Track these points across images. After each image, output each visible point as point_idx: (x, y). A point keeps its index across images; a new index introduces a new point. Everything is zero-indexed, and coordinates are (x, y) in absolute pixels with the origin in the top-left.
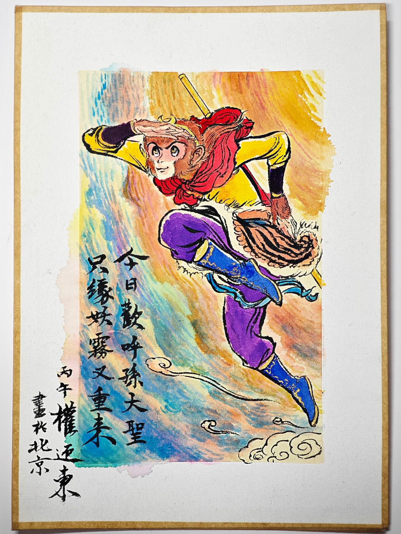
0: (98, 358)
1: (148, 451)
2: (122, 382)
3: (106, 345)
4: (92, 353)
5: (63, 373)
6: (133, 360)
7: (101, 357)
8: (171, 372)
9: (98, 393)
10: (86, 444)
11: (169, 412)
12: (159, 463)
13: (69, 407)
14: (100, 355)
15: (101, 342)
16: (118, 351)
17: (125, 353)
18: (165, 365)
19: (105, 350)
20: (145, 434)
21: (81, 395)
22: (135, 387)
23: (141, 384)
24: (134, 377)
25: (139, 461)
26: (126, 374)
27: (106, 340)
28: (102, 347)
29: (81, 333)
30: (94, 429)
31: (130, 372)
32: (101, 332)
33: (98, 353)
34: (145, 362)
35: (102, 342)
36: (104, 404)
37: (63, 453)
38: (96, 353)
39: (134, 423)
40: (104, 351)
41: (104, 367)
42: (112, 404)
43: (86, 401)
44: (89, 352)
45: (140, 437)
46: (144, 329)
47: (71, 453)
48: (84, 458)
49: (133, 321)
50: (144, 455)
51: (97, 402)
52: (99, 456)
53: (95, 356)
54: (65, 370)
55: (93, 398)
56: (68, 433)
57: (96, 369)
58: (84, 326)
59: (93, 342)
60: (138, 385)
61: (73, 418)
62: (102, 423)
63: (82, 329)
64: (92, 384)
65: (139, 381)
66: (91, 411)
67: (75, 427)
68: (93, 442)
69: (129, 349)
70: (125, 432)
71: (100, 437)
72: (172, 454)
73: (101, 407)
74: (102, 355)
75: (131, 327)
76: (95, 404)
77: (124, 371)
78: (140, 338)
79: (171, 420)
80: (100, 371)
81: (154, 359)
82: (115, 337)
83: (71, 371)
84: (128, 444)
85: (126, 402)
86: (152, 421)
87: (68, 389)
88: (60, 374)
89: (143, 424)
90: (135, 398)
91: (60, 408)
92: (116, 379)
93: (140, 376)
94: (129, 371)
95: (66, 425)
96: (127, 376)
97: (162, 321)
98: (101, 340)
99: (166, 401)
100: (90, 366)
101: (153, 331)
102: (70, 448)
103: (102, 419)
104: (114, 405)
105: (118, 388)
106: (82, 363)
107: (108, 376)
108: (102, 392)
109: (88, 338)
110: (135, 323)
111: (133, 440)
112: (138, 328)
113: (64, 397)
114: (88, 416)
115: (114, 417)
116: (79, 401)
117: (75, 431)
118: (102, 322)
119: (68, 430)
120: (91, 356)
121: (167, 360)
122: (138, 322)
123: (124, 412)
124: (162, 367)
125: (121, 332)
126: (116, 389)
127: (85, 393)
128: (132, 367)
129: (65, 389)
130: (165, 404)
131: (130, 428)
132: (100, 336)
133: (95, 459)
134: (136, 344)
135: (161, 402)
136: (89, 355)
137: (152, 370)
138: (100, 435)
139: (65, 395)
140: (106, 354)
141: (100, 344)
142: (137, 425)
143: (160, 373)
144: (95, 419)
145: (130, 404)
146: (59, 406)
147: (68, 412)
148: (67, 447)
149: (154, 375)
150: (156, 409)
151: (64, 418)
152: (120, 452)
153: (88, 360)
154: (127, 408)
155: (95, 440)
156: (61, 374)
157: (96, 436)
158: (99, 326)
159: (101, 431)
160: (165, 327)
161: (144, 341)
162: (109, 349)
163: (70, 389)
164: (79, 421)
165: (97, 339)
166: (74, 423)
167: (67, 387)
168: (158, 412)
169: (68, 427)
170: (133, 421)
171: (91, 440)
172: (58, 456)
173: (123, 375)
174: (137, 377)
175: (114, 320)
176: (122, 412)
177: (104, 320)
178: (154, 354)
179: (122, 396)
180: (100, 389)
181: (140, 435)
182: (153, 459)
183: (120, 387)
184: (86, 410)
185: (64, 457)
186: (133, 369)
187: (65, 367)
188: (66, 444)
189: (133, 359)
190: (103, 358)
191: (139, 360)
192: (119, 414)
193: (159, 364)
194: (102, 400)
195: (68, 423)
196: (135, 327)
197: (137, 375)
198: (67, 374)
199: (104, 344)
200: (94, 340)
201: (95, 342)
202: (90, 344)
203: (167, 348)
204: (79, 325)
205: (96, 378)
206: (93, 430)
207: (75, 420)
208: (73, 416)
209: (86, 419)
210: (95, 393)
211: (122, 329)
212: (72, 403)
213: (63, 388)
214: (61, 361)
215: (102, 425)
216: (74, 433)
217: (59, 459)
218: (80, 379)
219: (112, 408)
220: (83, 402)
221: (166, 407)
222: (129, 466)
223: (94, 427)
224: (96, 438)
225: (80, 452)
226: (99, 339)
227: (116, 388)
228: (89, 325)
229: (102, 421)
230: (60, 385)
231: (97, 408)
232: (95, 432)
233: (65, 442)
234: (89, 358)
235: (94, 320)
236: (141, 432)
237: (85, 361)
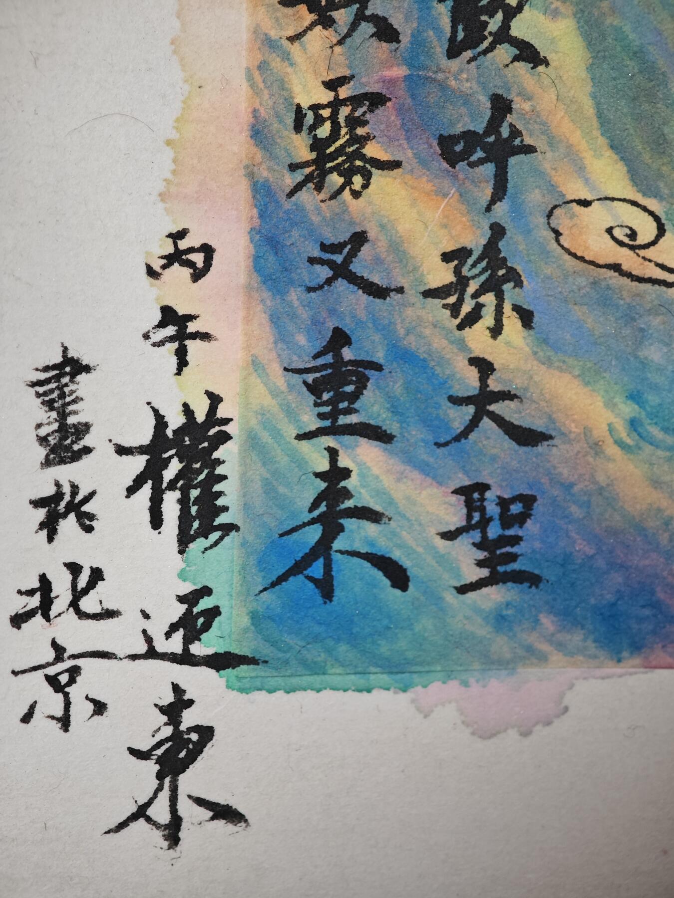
0: (334, 196)
1: (548, 622)
2: (436, 309)
3: (367, 138)
4: (307, 171)
5: (171, 260)
6: (488, 209)
7: (347, 191)
8: (663, 267)
9: (329, 358)
10: (273, 585)
11: (648, 449)
12: (598, 672)
13: (200, 417)
14: (341, 180)
15: (348, 118)
16: (423, 163)
17: (455, 177)
18: (633, 235)
19: (363, 157)
20: (537, 545)
21: (256, 365)
22: (496, 331)
23: (526, 317)
24: (493, 285)
25: (507, 665)
26: (457, 271)
27: (371, 110)
28: (349, 143)
29: (256, 74)
30: (312, 522)
31: (474, 266)
32: (347, 73)
33: (332, 170)
34: (543, 220)
35: (354, 122)
36: (356, 405)
37: (173, 628)
38: (324, 173)
39: (488, 494)
40: (358, 163)
41: (359, 239)
42: (394, 410)
43: (275, 393)
44: (294, 167)
45: (513, 557)
46: (545, 62)
47: (207, 627)
48: (265, 651)
49: (494, 24)
50: (532, 639)
51: (326, 396)
52: (330, 643)
53: (319, 188)
54: (183, 245)
55: (310, 378)
56: (193, 539)
57: (324, 247)
58: (270, 44)
59: (310, 118)
60: (512, 322)
61: (219, 470)
62: (347, 494)
63: (260, 57)
64: (304, 314)
65: (517, 308)
66: (299, 437)
67: (225, 509)
68: (310, 579)
69: (474, 158)
70: (449, 536)
71: (336, 557)
72: (654, 632)
73: (343, 420)
74: (348, 182)
75: (485, 52)
76: (316, 405)
77: (446, 257)
78: (527, 106)
79: (656, 483)
80: (339, 258)
81: (585, 203)
82: (409, 100)
83: (207, 250)
84: (463, 590)
85: (456, 401)
86: (572, 485)
87: (195, 336)
88: (157, 265)
89: (528, 501)
90: (497, 381)
91: (161, 422)
92: (412, 295)
93: (519, 284)
94: (470, 261)
95: (184, 502)
96: (462, 282)
97: (627, 29)
98: (344, 111)
99: (635, 397)
100: (295, 233)
101: (584, 74)
102: (205, 603)
103: (346, 473)
104: (402, 414)
105: (420, 336)
106: (261, 216)
107: (376, 279)
108: (347, 354)
109: (288, 99)
110: (503, 36)
111: (485, 573)
112: (516, 59)
113: (179, 372)
114: (283, 461)
115: (402, 467)
116: (246, 392)
117: (229, 528)
118: (354, 26)
119: (196, 524)
120: (298, 187)
121: (645, 209)
122: (519, 28)
123: (446, 444)
124: (621, 244)
125: (440, 76)
126: (411, 342)
127: (274, 355)
128: (484, 241)
129: (182, 336)
130: (629, 409)
131: (469, 517)
132: (344, 92)
133: (315, 654)
134: (505, 132)
135: (610, 404)
136: (290, 180)
137: (574, 255)
138: (337, 545)
139: (182, 363)
140: (367, 177)
141: (344, 131)
142: (504, 503)
143: (611, 273)
144: (317, 475)
145: (471, 409)
146: (156, 411)
147: (196, 441)
148: (190, 599)
149: (582, 281)
150: (587, 431)
151: (174, 468)
152: (426, 624)
153: (288, 205)
154: (458, 426)
155: (317, 569)
156: (164, 267)
157: (323, 548)
158: (340, 42)
159: (341, 529)
160: (638, 54)
161: (544, 124)
162: (384, 156)
163: (205, 337)
164: (245, 482)
165: (329, 105)
166: (220, 494)
167: (192, 327)
168: (596, 447)
169: (194, 510)
170: (483, 488)
171: (298, 568)
172: (149, 640)
173: (443, 275)
174: (507, 287)
175: (407, 19)
176: (438, 445)
177: (360, 17)
178: (587, 181)
179: (438, 370)
180: (340, 339)
181: (515, 550)
182: (572, 654)
183: (427, 332)
184: (277, 434)
185: (175, 644)
186: (491, 250)
187: (181, 234)
188: (186, 588)
189: (493, 202)
190: (356, 194)
191: (518, 211)
192: (423, 454)
193: (609, 231)
194: (350, 388)
195: (194, 493)
196: (504, 52)
197: (506, 279)
198: (191, 264)
199: (360, 131)
200: (315, 108)
201: (319, 121)
202: (298, 126)
203: (646, 157)
204: (244, 36)
205: (321, 287)
206: (304, 525)
207: (225, 477)
208: (219, 462)
209: (276, 473)
210: (316, 356)
211: (444, 62)
212: (215, 400)
213: (171, 330)
214: (161, 205)
215: (349, 504)
216: (221, 539)
217: (152, 653)
218: (249, 288)
219: (391, 426)
220: (261, 397)
221: (634, 424)
222: (465, 684)
223: (311, 510)
224: (319, 564)
225: (246, 621)
226: (335, 105)
227: (412, 338)
228: (292, 39)
229: (350, 483)
230: (158, 316)
231: (327, 423)
232: (314, 534)
233: (182, 575)
234: (291, 194)
235: (312, 17)
236: (520, 533)
237: (271, 207)
